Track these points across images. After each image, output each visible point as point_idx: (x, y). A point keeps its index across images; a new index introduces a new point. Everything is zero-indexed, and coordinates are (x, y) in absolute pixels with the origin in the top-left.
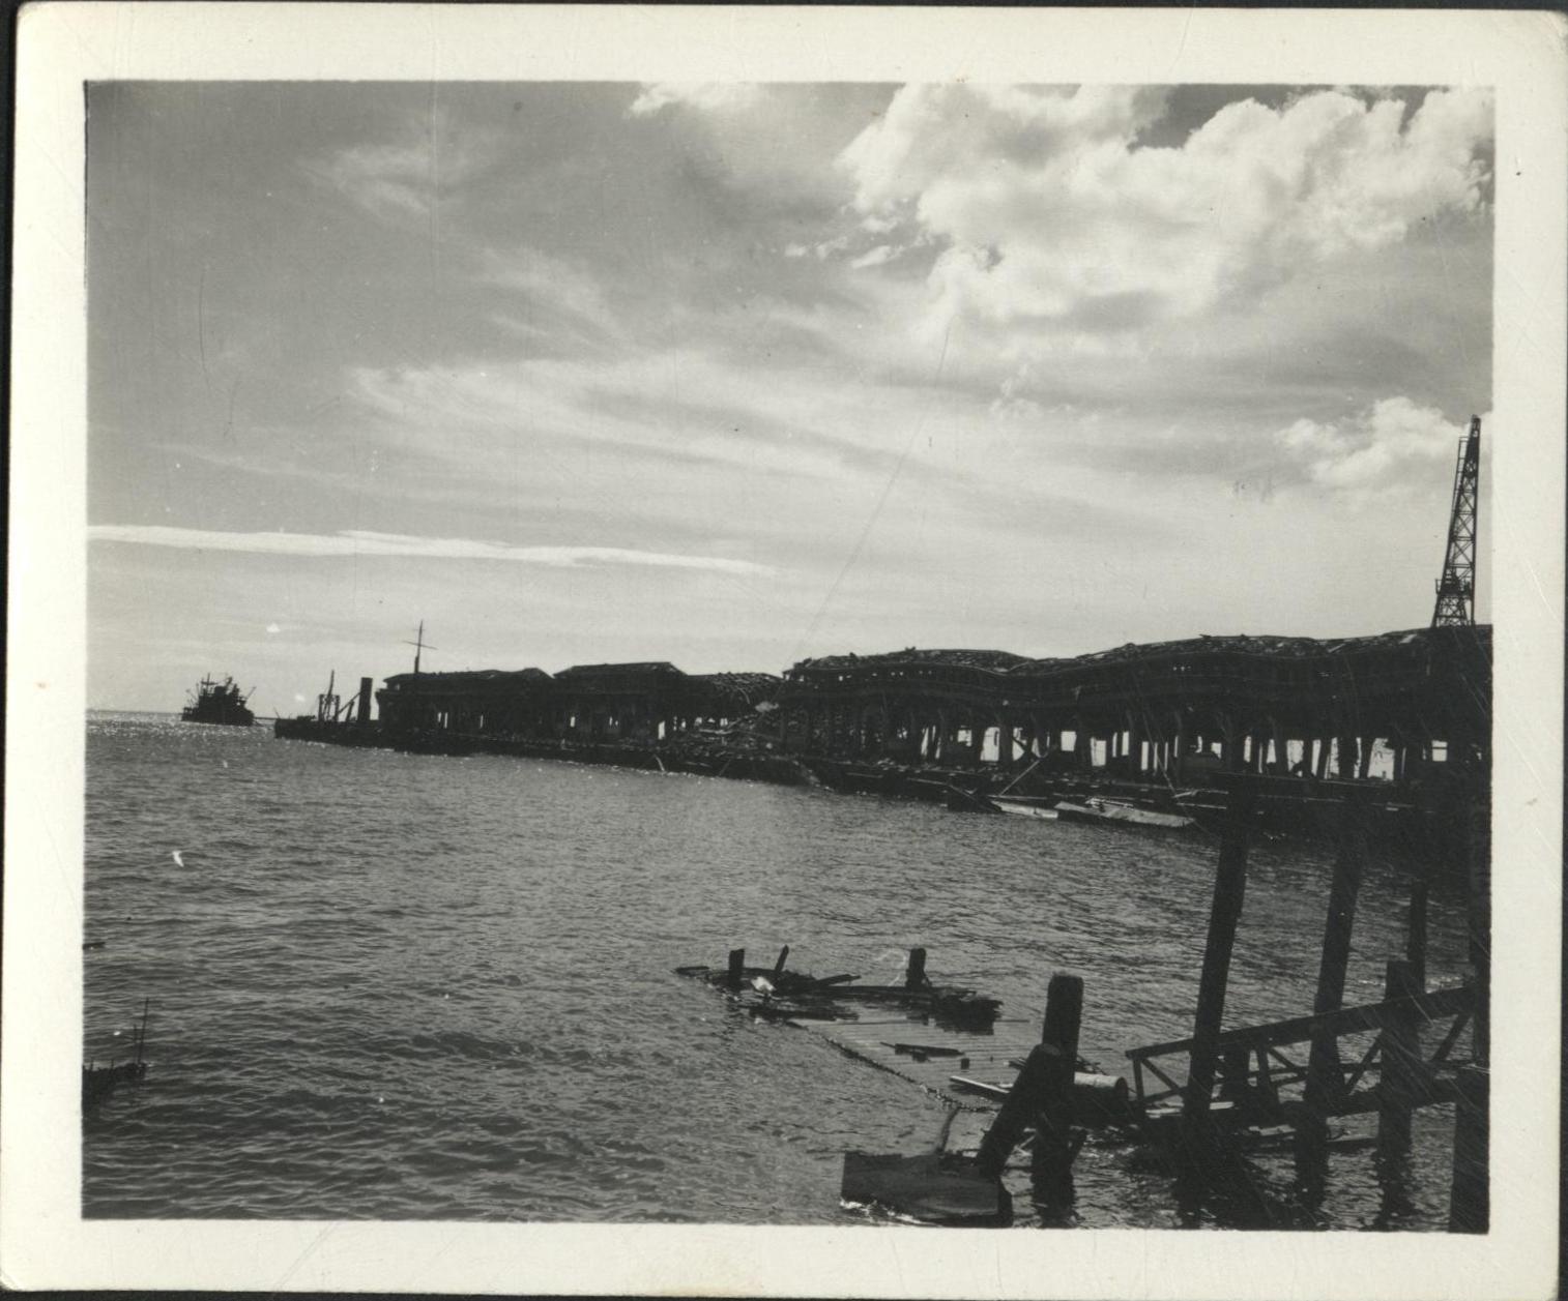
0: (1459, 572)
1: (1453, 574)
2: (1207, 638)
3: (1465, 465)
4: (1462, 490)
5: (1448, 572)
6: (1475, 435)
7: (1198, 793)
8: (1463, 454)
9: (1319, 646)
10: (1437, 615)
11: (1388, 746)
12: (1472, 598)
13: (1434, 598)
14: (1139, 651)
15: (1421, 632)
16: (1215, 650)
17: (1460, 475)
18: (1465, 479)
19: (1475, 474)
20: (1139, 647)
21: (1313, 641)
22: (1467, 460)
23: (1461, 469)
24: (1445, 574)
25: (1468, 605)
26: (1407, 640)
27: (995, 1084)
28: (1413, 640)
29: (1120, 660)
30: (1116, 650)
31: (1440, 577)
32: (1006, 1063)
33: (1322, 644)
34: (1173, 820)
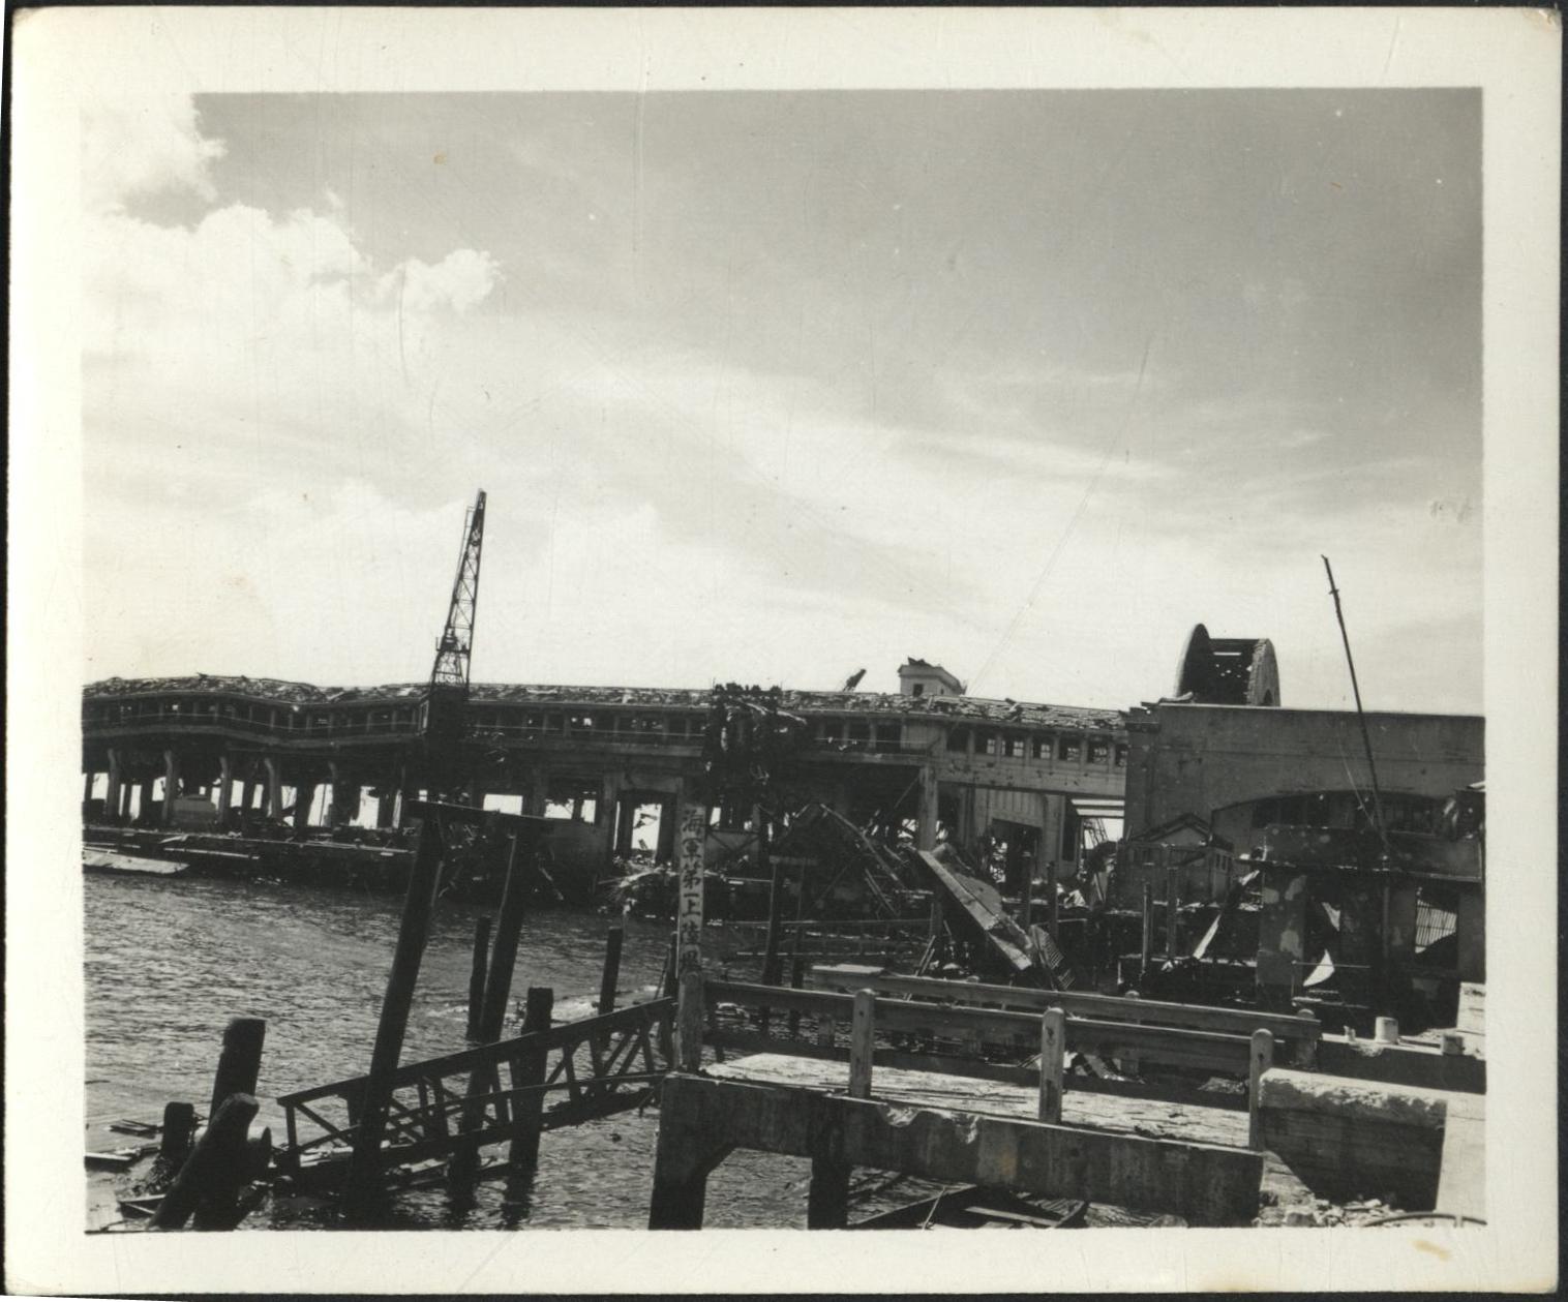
0: (459, 633)
1: (453, 633)
2: (203, 677)
3: (471, 532)
4: (466, 556)
5: (450, 631)
6: (481, 507)
7: (189, 838)
8: (470, 523)
9: (319, 693)
10: (435, 672)
11: (372, 794)
12: (469, 658)
13: (434, 654)
14: (128, 686)
15: (418, 687)
16: (212, 690)
17: (466, 542)
18: (471, 547)
19: (478, 543)
20: (127, 682)
21: (313, 688)
22: (473, 529)
23: (467, 536)
24: (446, 633)
25: (464, 662)
26: (405, 692)
27: (111, 1152)
28: (411, 694)
29: (103, 695)
30: (98, 684)
31: (441, 634)
32: (108, 1128)
33: (322, 690)
34: (165, 867)
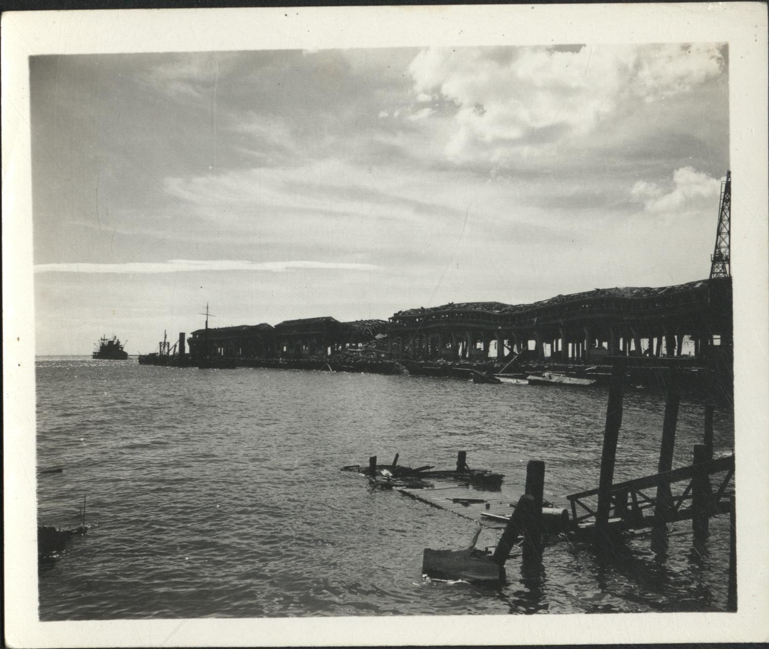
0: (723, 250)
1: (720, 252)
2: (598, 290)
3: (724, 195)
4: (723, 209)
5: (717, 250)
6: (729, 180)
7: (597, 368)
8: (723, 190)
9: (654, 291)
10: (712, 272)
11: (691, 339)
12: (729, 263)
13: (711, 264)
14: (565, 298)
15: (704, 281)
16: (602, 296)
17: (722, 201)
18: (725, 203)
19: (729, 200)
20: (565, 296)
21: (651, 289)
22: (725, 193)
23: (722, 198)
24: (715, 252)
25: (727, 266)
26: (698, 286)
27: (503, 515)
28: (701, 286)
29: (556, 303)
30: (553, 298)
31: (713, 253)
32: (508, 505)
33: (655, 290)
34: (586, 382)
